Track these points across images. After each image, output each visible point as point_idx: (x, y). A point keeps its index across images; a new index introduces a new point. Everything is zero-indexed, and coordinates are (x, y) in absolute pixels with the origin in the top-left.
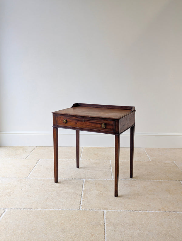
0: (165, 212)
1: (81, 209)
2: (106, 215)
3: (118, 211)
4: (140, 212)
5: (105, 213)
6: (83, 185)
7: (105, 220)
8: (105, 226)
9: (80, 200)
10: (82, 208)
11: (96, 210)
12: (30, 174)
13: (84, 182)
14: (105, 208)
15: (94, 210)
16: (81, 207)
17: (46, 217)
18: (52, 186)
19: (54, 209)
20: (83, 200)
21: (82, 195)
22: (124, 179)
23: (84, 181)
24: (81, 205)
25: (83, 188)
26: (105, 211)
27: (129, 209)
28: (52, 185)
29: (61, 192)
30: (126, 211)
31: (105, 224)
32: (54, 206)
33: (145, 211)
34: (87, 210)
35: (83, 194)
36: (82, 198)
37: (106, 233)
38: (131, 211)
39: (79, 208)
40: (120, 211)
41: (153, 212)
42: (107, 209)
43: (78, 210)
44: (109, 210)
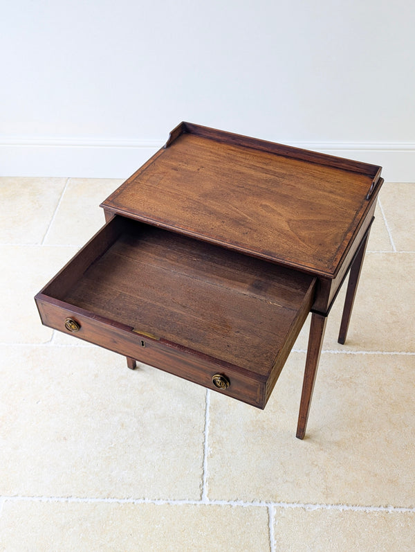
1: (206, 500)
2: (275, 526)
4: (368, 510)
5: (273, 520)
9: (200, 457)
10: (209, 491)
11: (248, 504)
14: (272, 495)
15: (242, 503)
16: (205, 487)
19: (131, 500)
24: (205, 481)
26: (272, 506)
27: (337, 501)
30: (330, 507)
33: (382, 508)
34: (222, 503)
38: (346, 508)
39: (200, 492)
40: (313, 508)
41: (404, 510)
42: (278, 500)
43: (198, 503)
44: (282, 505)
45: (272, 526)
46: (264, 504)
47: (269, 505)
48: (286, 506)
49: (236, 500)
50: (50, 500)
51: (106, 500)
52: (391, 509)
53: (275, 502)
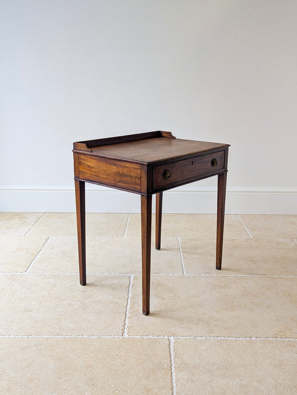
0: (286, 339)
1: (126, 335)
2: (174, 346)
3: (197, 338)
4: (238, 339)
5: (172, 344)
6: (129, 287)
7: (172, 358)
8: (173, 371)
9: (123, 318)
10: (129, 332)
11: (155, 337)
12: (32, 265)
13: (131, 280)
14: (172, 334)
15: (151, 337)
16: (125, 330)
17: (58, 353)
18: (72, 288)
19: (74, 336)
20: (131, 317)
21: (128, 306)
22: (205, 273)
23: (132, 278)
24: (126, 328)
25: (130, 292)
26: (172, 339)
27: (217, 335)
28: (72, 286)
29: (88, 300)
30: (212, 338)
31: (173, 367)
32: (73, 330)
33: (248, 338)
34: (137, 337)
35: (129, 304)
36: (127, 313)
37: (174, 385)
38: (222, 338)
39: (122, 333)
40: (200, 338)
41: (262, 339)
42: (176, 335)
43: (120, 337)
44: (179, 337)
45: (172, 347)
46: (166, 337)
47: (170, 338)
48: (181, 338)
49: (148, 335)
50: (16, 337)
51: (56, 336)
52: (253, 339)
53: (174, 336)
